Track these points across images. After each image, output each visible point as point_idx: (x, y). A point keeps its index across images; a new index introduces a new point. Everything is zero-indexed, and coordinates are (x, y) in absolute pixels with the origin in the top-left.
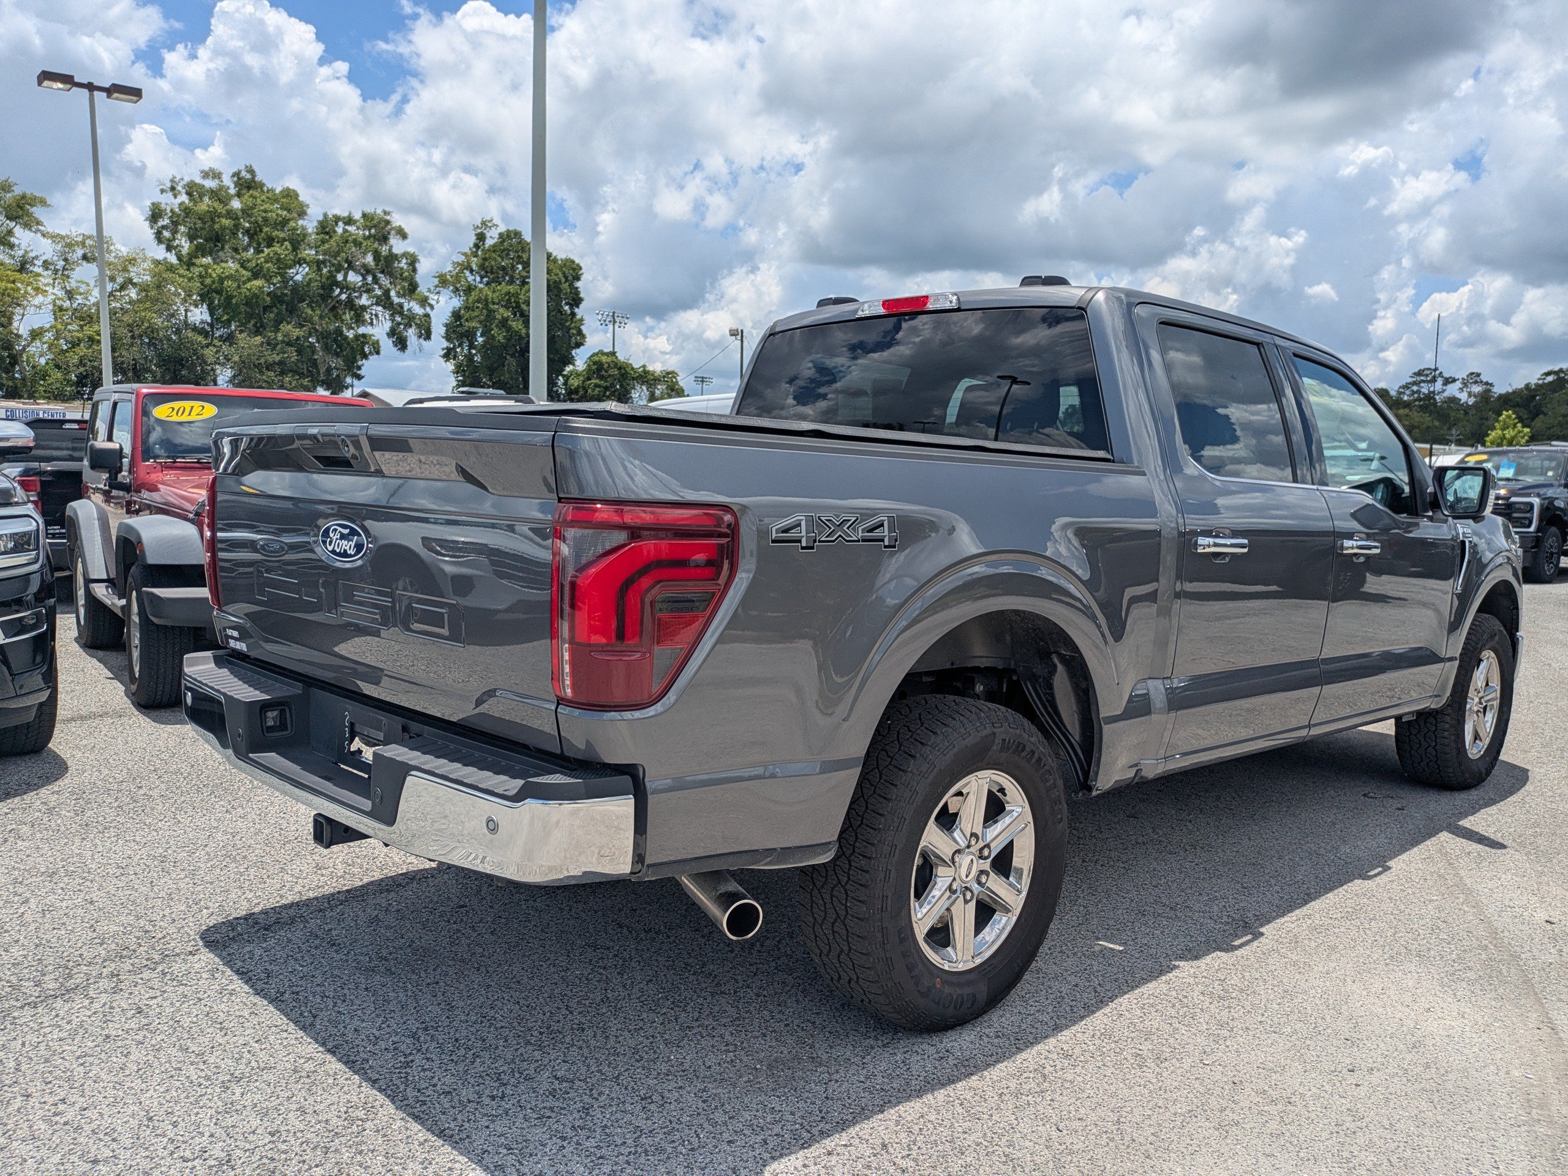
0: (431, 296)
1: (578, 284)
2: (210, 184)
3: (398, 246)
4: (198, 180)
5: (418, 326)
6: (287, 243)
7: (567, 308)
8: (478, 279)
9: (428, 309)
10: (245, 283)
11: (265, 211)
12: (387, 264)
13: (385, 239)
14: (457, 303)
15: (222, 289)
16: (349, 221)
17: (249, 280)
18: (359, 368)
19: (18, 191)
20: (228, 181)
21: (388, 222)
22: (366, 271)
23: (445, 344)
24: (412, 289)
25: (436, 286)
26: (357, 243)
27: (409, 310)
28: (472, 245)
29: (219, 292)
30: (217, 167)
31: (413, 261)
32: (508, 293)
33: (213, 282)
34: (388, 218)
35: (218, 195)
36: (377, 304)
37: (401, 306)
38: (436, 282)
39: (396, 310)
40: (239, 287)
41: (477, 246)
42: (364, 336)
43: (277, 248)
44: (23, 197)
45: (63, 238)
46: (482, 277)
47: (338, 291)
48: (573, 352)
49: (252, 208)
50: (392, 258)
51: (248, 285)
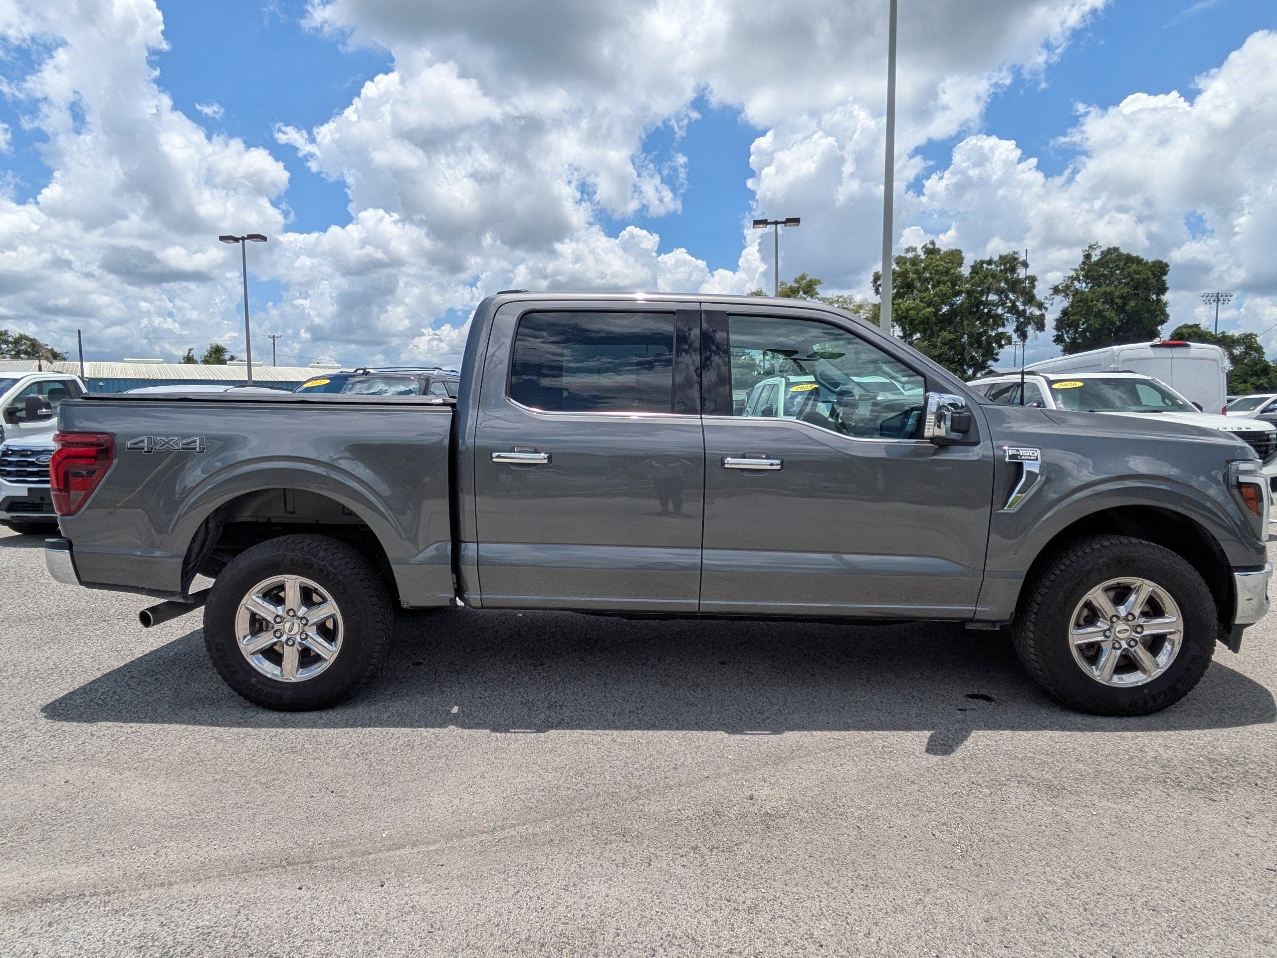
0: (1047, 301)
1: (1165, 278)
2: (910, 255)
3: (1022, 273)
4: (903, 255)
5: (1036, 323)
6: (948, 283)
7: (1154, 297)
8: (1084, 285)
9: (1043, 311)
10: (922, 310)
11: (937, 266)
12: (1015, 285)
13: (1013, 270)
14: (1066, 304)
15: (907, 316)
16: (990, 262)
17: (924, 308)
18: (997, 354)
19: (808, 278)
20: (920, 252)
21: (1016, 259)
22: (1000, 292)
23: (1055, 333)
24: (1030, 299)
25: (1051, 295)
26: (994, 276)
27: (1030, 313)
28: (1081, 263)
29: (906, 318)
30: (914, 245)
31: (1033, 280)
32: (1105, 293)
33: (903, 312)
34: (1016, 256)
35: (915, 261)
36: (1008, 312)
37: (1024, 311)
38: (1051, 292)
39: (1020, 314)
40: (918, 314)
41: (1084, 263)
42: (1002, 333)
43: (942, 287)
44: (811, 281)
45: (828, 299)
46: (1087, 284)
47: (982, 307)
48: (1159, 328)
49: (929, 265)
50: (1019, 281)
51: (923, 312)
